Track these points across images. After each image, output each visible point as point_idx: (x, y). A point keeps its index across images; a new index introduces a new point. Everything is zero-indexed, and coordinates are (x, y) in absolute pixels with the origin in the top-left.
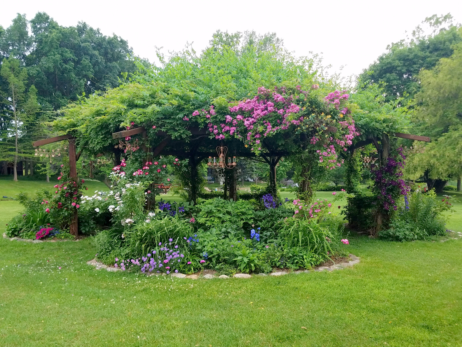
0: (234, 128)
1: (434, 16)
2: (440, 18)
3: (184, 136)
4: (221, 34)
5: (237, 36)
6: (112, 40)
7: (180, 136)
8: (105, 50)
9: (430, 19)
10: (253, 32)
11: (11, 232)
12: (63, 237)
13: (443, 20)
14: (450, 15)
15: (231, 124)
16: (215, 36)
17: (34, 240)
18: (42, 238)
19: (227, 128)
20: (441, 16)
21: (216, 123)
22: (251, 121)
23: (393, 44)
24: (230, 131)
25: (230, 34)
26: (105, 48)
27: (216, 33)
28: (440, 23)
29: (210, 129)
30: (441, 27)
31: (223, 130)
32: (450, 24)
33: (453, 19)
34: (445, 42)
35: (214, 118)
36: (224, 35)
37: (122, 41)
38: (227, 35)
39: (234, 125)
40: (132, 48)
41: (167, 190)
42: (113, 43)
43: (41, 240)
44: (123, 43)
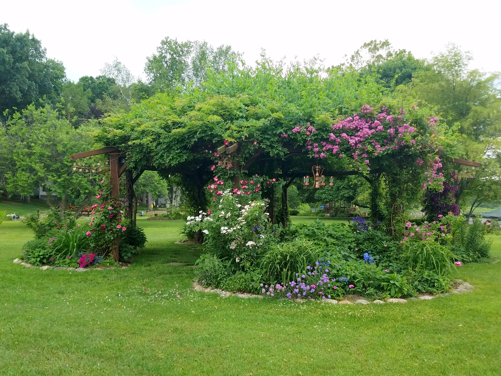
0: (337, 147)
1: (372, 42)
2: (378, 44)
3: (282, 154)
4: (170, 41)
5: (187, 45)
6: (24, 36)
7: (278, 154)
8: (13, 48)
9: (369, 44)
10: (205, 43)
11: (39, 259)
12: (108, 264)
13: (381, 47)
14: (388, 42)
15: (333, 142)
16: (163, 43)
17: (76, 268)
18: (86, 266)
19: (330, 146)
20: (379, 43)
21: (316, 140)
22: (357, 140)
23: (333, 67)
24: (333, 149)
25: (179, 42)
26: (13, 45)
27: (165, 40)
28: (378, 49)
29: (309, 147)
30: (378, 53)
31: (325, 148)
32: (387, 51)
33: (390, 46)
34: (395, 69)
35: (314, 135)
36: (173, 43)
37: (33, 40)
38: (176, 43)
39: (337, 143)
40: (46, 50)
41: (90, 213)
42: (25, 41)
43: (85, 268)
44: (35, 42)
